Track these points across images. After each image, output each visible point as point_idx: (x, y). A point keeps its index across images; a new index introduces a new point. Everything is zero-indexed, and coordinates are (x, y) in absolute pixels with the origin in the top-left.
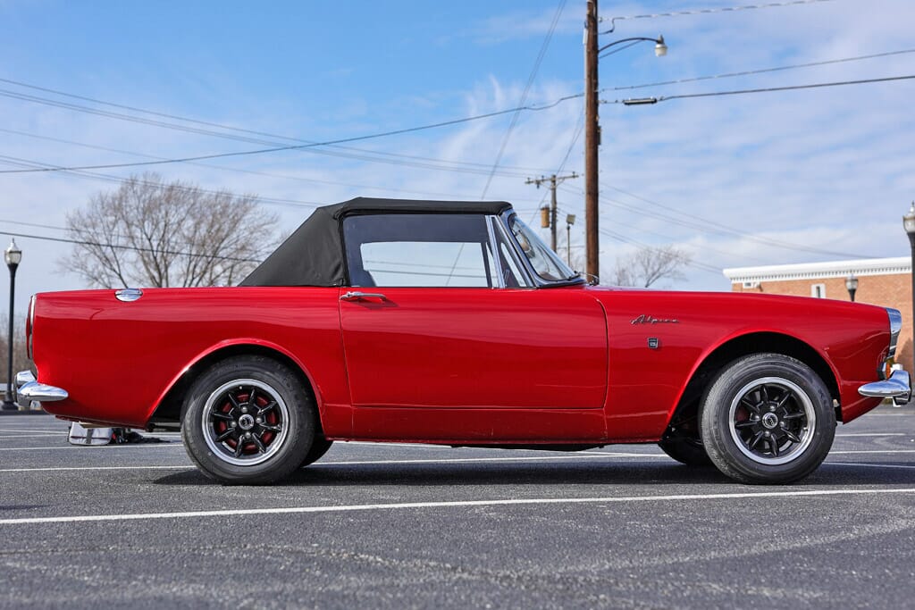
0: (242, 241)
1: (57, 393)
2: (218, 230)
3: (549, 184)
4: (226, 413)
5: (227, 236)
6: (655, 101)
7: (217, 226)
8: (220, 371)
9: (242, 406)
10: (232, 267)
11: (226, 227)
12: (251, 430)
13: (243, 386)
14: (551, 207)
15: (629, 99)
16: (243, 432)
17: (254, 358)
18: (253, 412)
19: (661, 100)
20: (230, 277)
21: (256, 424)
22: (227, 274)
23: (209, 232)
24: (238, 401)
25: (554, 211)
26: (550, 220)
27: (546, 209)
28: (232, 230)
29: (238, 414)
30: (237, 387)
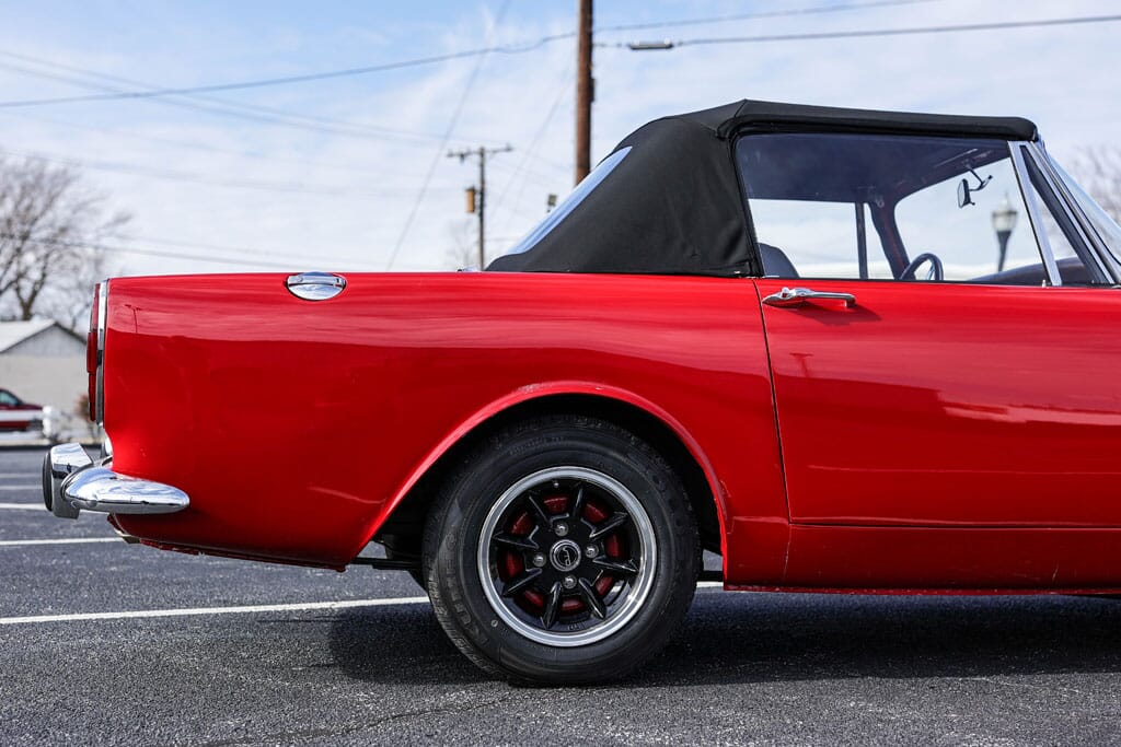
0: (60, 223)
1: (164, 496)
2: (28, 208)
3: (476, 158)
4: (523, 538)
5: (43, 213)
6: (670, 46)
7: (26, 202)
8: (515, 449)
9: (557, 522)
10: (47, 256)
11: (39, 204)
12: (575, 573)
13: (560, 480)
14: (478, 186)
15: (636, 42)
16: (561, 576)
17: (581, 423)
18: (578, 534)
19: (680, 44)
20: (44, 268)
21: (586, 560)
22: (41, 264)
23: (16, 207)
24: (549, 512)
25: (482, 193)
26: (478, 203)
27: (472, 191)
28: (49, 205)
29: (548, 538)
30: (549, 482)
